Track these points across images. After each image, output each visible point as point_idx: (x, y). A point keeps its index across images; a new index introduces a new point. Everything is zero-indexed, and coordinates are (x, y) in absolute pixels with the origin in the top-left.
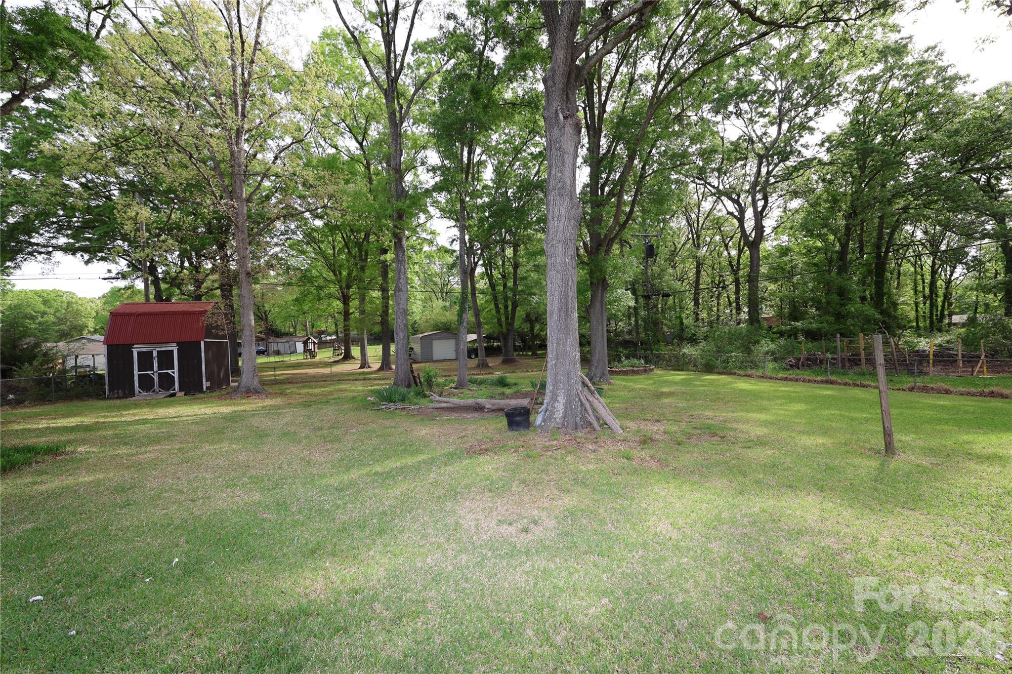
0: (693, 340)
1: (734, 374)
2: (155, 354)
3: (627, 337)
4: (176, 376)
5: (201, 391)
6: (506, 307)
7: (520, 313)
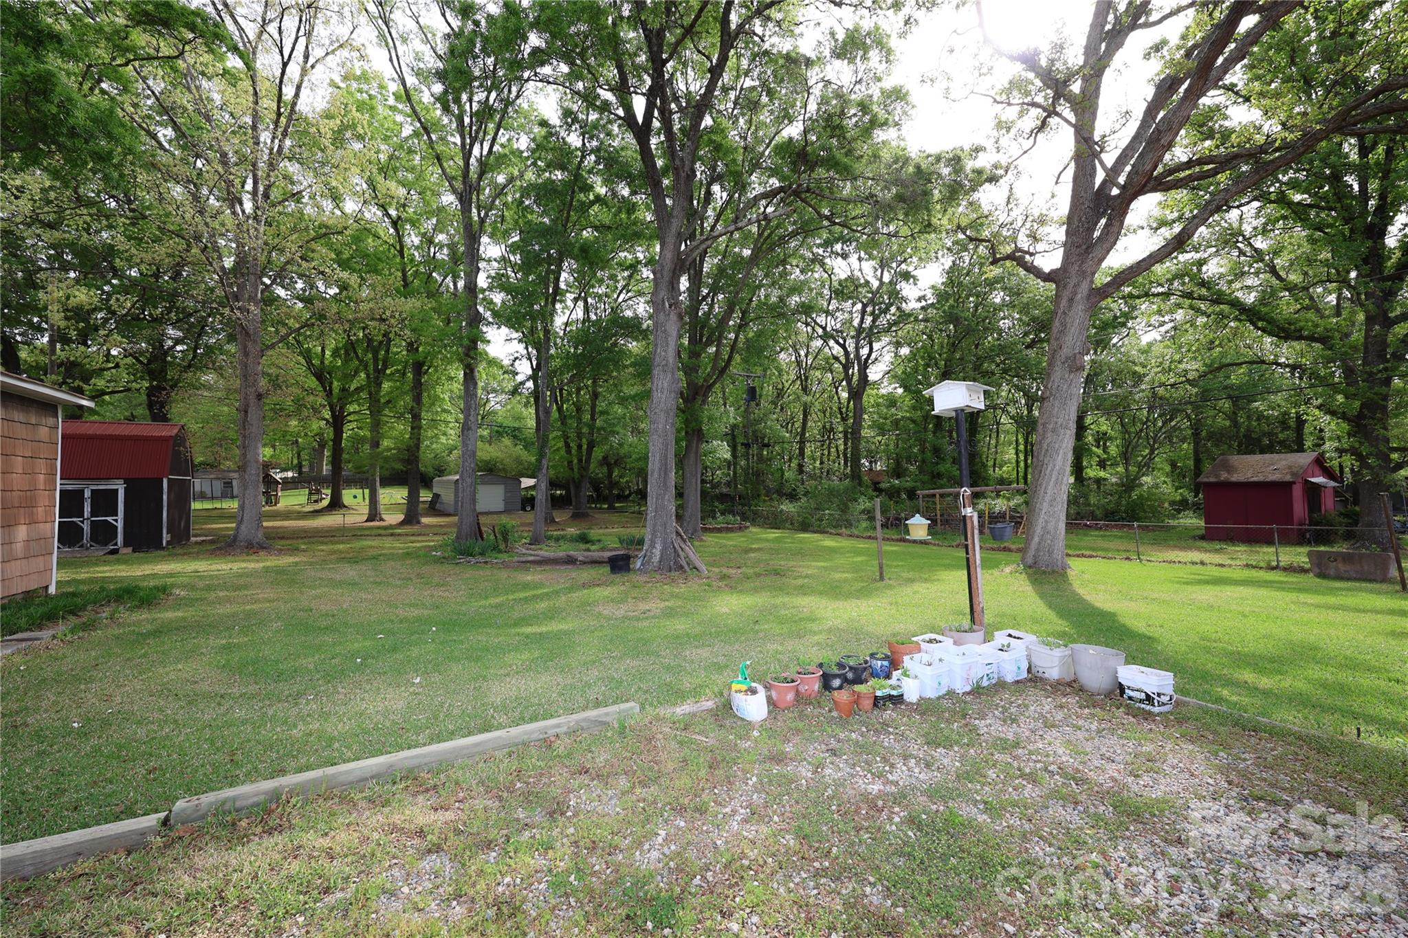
0: (792, 497)
1: (827, 532)
2: (87, 494)
3: (725, 490)
4: (120, 525)
5: (158, 545)
6: (580, 447)
7: (598, 453)
